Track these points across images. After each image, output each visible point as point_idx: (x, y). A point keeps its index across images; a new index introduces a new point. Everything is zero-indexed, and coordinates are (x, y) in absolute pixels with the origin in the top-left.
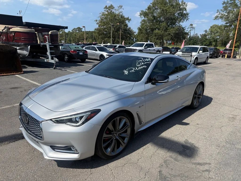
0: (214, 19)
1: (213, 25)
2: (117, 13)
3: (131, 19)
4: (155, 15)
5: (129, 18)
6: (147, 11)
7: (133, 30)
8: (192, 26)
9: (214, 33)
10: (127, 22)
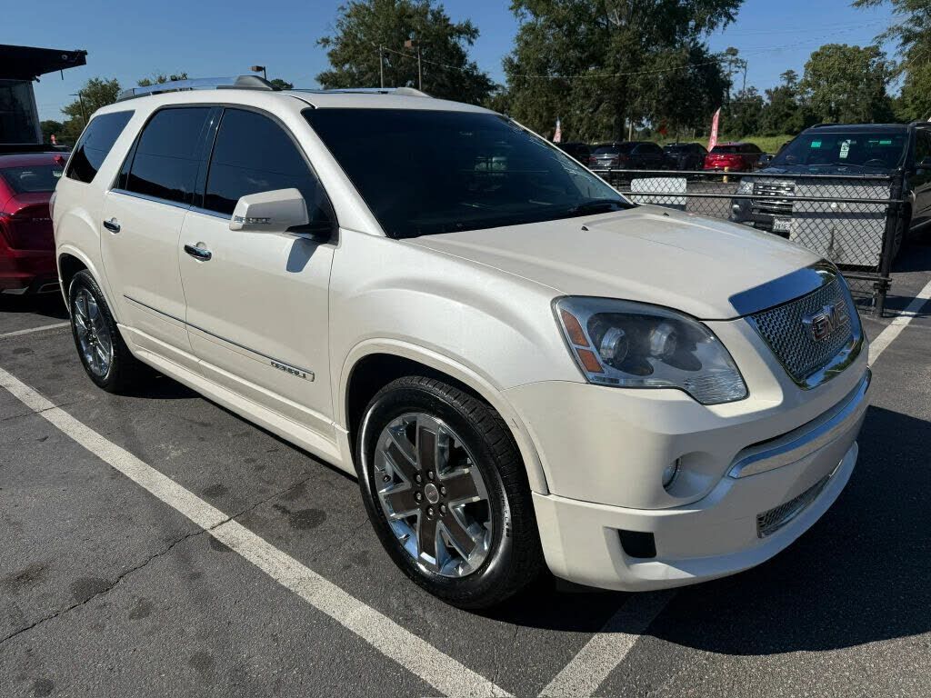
1: (823, 48)
5: (472, 27)
7: (487, 77)
8: (734, 55)
9: (827, 81)
10: (463, 43)
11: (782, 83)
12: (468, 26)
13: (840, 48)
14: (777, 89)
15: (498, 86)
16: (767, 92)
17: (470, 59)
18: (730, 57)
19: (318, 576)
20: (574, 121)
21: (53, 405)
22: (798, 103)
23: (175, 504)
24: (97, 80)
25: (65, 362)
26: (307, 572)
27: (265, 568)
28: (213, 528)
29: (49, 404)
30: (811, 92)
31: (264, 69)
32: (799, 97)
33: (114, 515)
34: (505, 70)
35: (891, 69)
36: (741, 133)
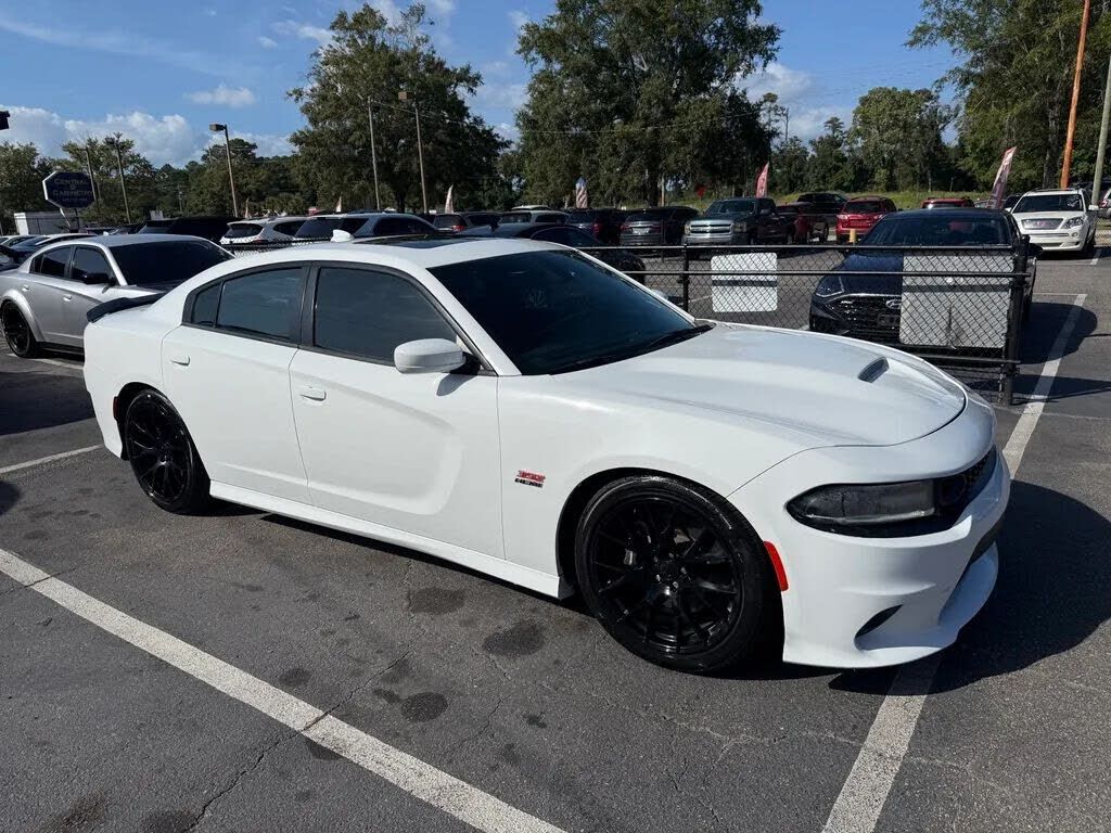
0: (912, 44)
1: (871, 92)
2: (403, 44)
3: (478, 77)
4: (603, 45)
5: (473, 73)
6: (554, 26)
7: (494, 132)
8: (772, 101)
9: (878, 128)
10: (461, 91)
11: (828, 132)
12: (467, 71)
13: (890, 92)
14: (821, 138)
15: (510, 142)
16: (811, 142)
17: (473, 112)
18: (768, 104)
19: (462, 783)
20: (602, 182)
21: (46, 575)
22: (847, 155)
23: (246, 698)
24: (6, 144)
25: (46, 514)
26: (445, 779)
27: (390, 776)
28: (307, 728)
29: (40, 573)
30: (860, 142)
31: (225, 128)
32: (847, 148)
33: (173, 720)
34: (518, 125)
35: (945, 114)
36: (787, 189)
